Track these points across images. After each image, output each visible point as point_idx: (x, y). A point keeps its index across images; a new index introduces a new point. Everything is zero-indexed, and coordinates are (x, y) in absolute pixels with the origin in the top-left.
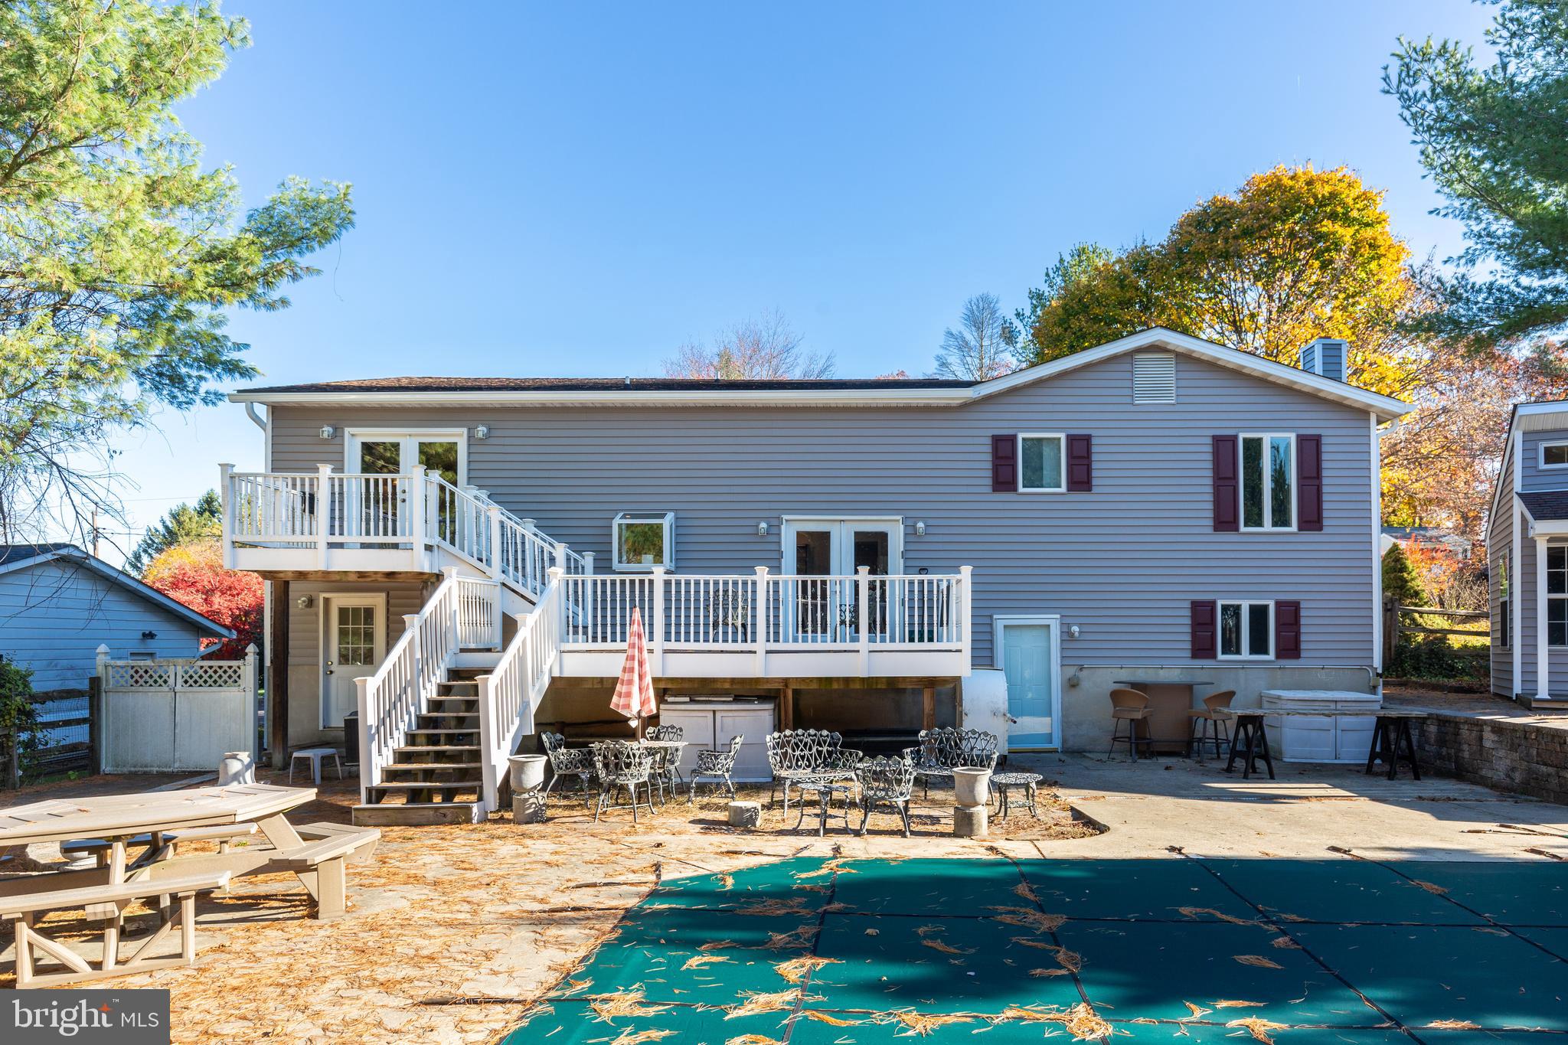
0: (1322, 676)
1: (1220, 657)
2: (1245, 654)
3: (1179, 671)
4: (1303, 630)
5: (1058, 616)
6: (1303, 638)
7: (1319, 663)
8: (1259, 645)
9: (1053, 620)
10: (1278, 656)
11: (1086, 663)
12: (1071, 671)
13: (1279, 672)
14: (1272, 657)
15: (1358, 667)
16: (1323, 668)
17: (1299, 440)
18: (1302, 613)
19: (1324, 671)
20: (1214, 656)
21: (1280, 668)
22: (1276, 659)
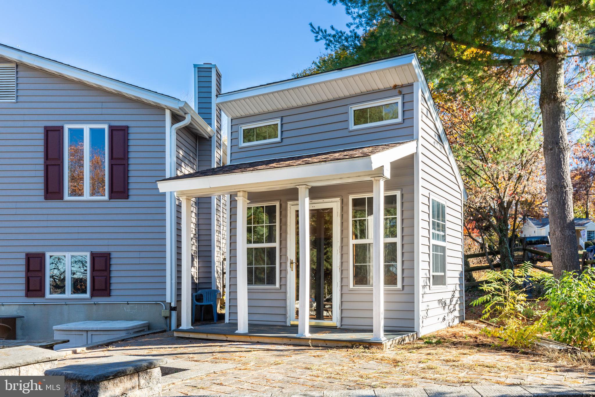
0: (127, 310)
1: (47, 295)
2: (69, 294)
3: (17, 307)
4: (113, 274)
6: (113, 281)
7: (125, 300)
10: (92, 295)
14: (88, 295)
15: (154, 302)
16: (128, 304)
17: (111, 130)
18: (113, 262)
19: (129, 306)
20: (43, 295)
21: (94, 304)
22: (91, 297)
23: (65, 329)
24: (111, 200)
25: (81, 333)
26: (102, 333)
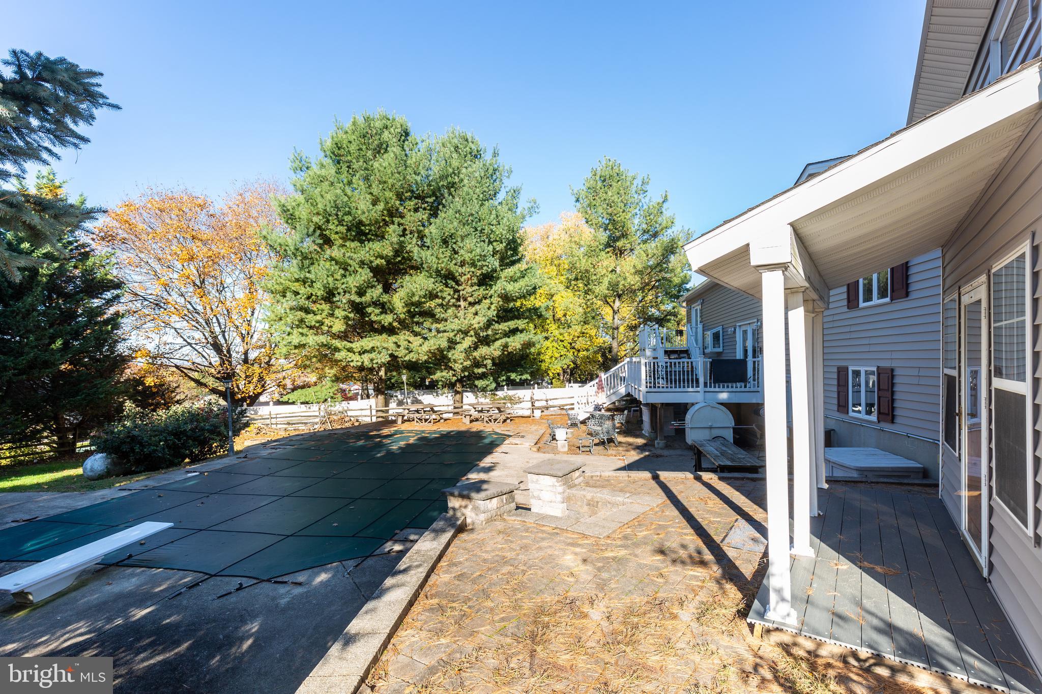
0: (908, 444)
1: (851, 412)
2: (863, 414)
3: (834, 421)
4: (896, 396)
6: (896, 404)
13: (882, 433)
14: (876, 418)
16: (908, 436)
19: (909, 439)
20: (847, 412)
21: (881, 429)
22: (878, 421)
24: (892, 302)
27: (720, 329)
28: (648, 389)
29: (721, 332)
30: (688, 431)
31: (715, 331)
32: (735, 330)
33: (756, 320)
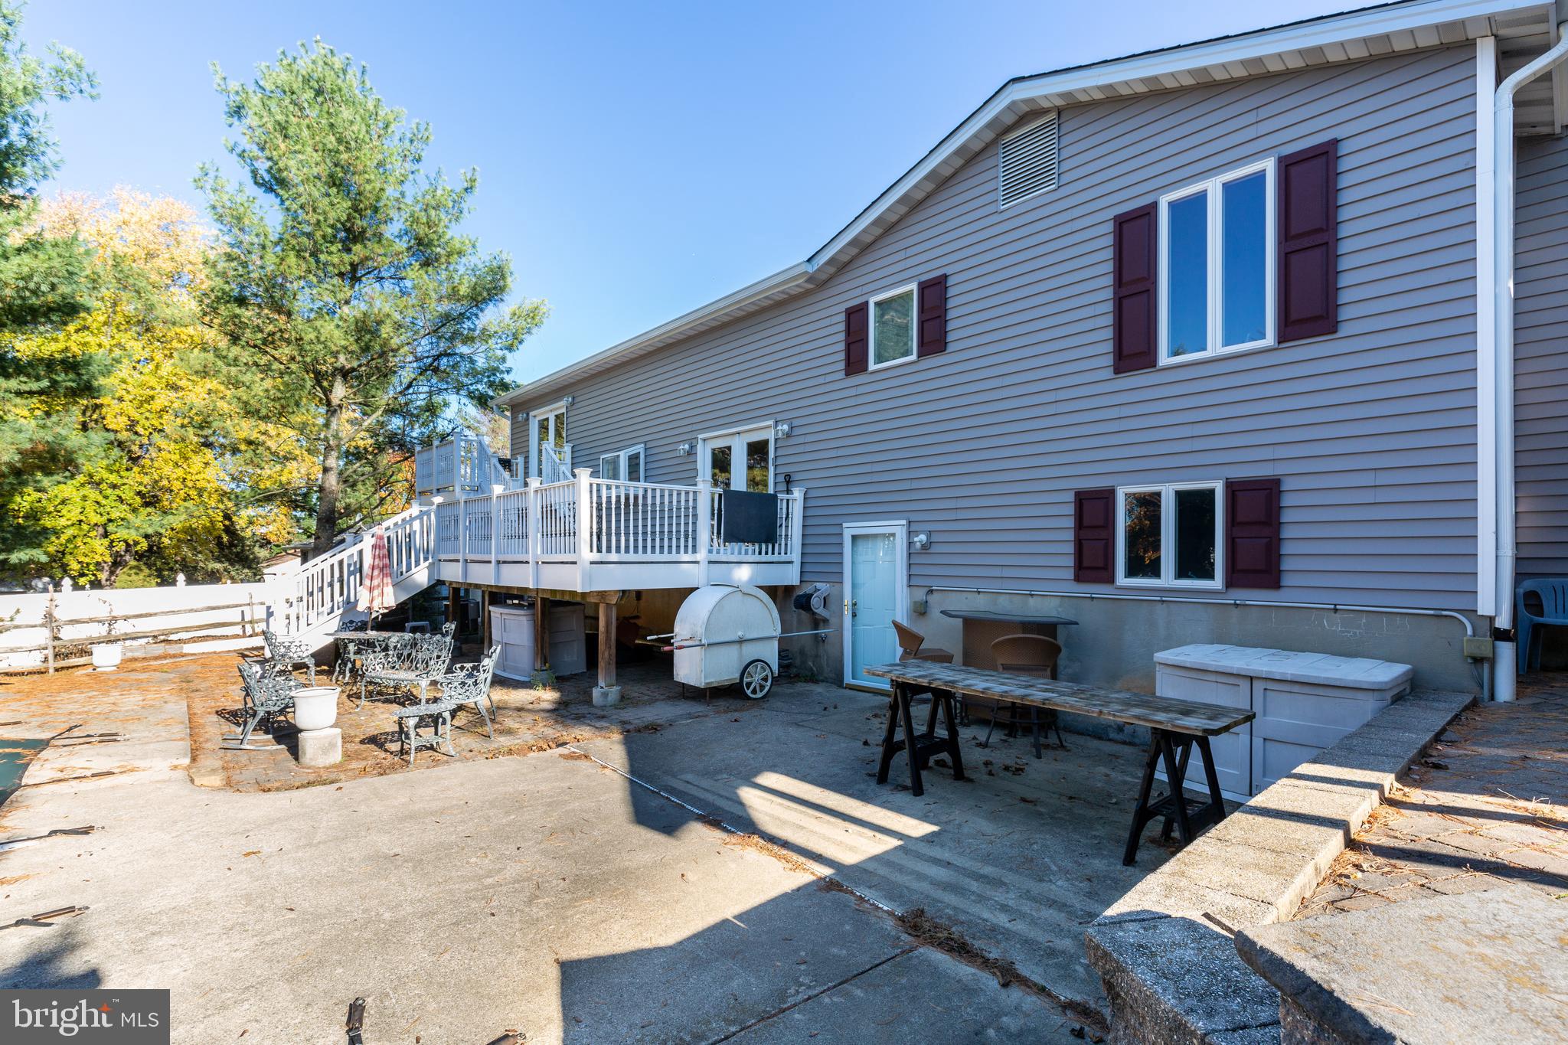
0: (1333, 625)
1: (1121, 579)
2: (1168, 578)
3: (1057, 601)
4: (1287, 533)
5: (904, 522)
6: (1287, 548)
7: (1327, 599)
8: (1194, 562)
9: (897, 527)
10: (1230, 583)
11: (935, 584)
12: (920, 595)
13: (1235, 612)
14: (1218, 582)
15: (1432, 612)
16: (1336, 610)
17: (1283, 168)
18: (1287, 500)
19: (1338, 615)
20: (1110, 579)
21: (1235, 604)
22: (1227, 587)
23: (1188, 665)
24: (1282, 346)
25: (1232, 680)
26: (1296, 688)
27: (639, 448)
28: (595, 556)
29: (642, 456)
30: (679, 657)
31: (632, 451)
32: (692, 447)
33: (771, 422)
